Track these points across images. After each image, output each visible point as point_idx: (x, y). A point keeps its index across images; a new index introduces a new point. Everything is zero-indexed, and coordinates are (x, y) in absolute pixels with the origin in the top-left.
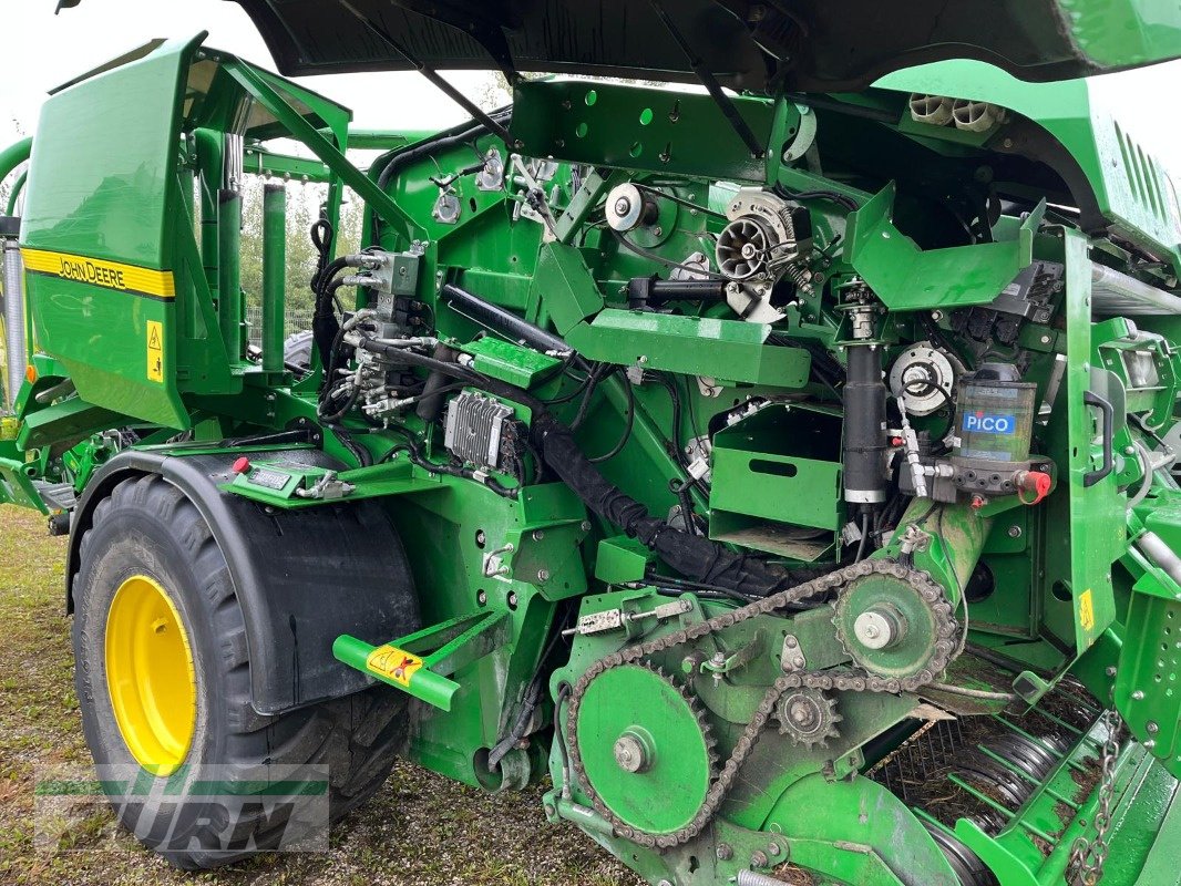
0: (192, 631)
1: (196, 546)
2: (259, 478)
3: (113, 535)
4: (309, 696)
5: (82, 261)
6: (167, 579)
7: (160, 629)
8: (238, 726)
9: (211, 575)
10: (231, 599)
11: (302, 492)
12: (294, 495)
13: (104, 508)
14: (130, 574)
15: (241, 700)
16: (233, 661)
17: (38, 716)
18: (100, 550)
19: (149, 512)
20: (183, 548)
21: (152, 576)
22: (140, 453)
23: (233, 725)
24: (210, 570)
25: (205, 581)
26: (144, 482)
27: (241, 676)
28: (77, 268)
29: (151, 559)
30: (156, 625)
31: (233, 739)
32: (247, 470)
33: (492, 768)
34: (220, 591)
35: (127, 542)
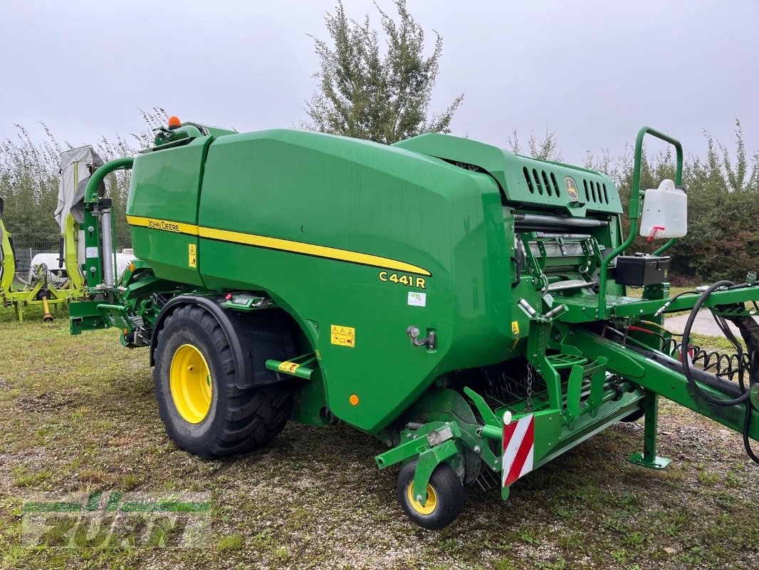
0: (211, 362)
1: (212, 329)
2: (236, 301)
3: (175, 329)
4: (256, 383)
5: (160, 222)
6: (199, 343)
7: (191, 369)
8: (230, 395)
9: (218, 339)
10: (227, 347)
11: (254, 305)
12: (251, 306)
13: (169, 320)
14: (182, 344)
15: (231, 385)
16: (228, 371)
17: (128, 419)
18: (168, 336)
19: (191, 318)
20: (206, 331)
21: (192, 344)
22: (186, 296)
23: (228, 395)
24: (217, 338)
25: (215, 342)
26: (188, 307)
27: (231, 376)
28: (157, 224)
29: (192, 337)
30: (189, 368)
31: (228, 401)
32: (231, 299)
33: (326, 414)
34: (223, 345)
35: (181, 332)
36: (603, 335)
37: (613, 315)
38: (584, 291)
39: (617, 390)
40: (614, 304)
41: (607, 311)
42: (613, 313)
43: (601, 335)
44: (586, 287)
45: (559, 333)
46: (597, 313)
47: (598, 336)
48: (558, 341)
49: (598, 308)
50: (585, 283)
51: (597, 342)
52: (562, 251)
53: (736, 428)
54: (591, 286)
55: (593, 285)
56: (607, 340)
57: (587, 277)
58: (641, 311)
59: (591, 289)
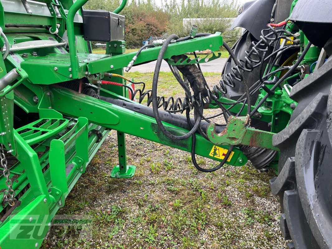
36: (80, 92)
37: (86, 73)
38: (57, 50)
39: (97, 134)
40: (86, 61)
41: (80, 69)
42: (87, 70)
43: (77, 91)
44: (59, 47)
45: (35, 95)
46: (71, 72)
47: (75, 93)
48: (36, 103)
49: (71, 67)
50: (56, 43)
51: (75, 99)
52: (27, 9)
53: (186, 149)
54: (63, 46)
55: (65, 45)
56: (84, 96)
57: (58, 38)
58: (112, 66)
59: (63, 49)
